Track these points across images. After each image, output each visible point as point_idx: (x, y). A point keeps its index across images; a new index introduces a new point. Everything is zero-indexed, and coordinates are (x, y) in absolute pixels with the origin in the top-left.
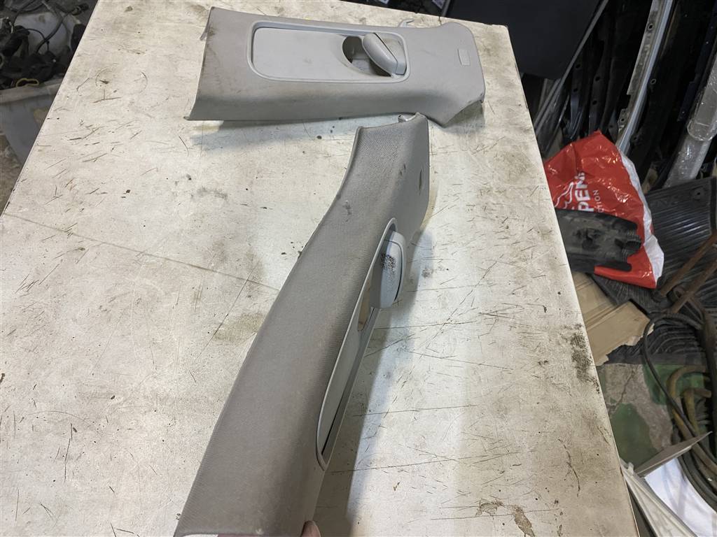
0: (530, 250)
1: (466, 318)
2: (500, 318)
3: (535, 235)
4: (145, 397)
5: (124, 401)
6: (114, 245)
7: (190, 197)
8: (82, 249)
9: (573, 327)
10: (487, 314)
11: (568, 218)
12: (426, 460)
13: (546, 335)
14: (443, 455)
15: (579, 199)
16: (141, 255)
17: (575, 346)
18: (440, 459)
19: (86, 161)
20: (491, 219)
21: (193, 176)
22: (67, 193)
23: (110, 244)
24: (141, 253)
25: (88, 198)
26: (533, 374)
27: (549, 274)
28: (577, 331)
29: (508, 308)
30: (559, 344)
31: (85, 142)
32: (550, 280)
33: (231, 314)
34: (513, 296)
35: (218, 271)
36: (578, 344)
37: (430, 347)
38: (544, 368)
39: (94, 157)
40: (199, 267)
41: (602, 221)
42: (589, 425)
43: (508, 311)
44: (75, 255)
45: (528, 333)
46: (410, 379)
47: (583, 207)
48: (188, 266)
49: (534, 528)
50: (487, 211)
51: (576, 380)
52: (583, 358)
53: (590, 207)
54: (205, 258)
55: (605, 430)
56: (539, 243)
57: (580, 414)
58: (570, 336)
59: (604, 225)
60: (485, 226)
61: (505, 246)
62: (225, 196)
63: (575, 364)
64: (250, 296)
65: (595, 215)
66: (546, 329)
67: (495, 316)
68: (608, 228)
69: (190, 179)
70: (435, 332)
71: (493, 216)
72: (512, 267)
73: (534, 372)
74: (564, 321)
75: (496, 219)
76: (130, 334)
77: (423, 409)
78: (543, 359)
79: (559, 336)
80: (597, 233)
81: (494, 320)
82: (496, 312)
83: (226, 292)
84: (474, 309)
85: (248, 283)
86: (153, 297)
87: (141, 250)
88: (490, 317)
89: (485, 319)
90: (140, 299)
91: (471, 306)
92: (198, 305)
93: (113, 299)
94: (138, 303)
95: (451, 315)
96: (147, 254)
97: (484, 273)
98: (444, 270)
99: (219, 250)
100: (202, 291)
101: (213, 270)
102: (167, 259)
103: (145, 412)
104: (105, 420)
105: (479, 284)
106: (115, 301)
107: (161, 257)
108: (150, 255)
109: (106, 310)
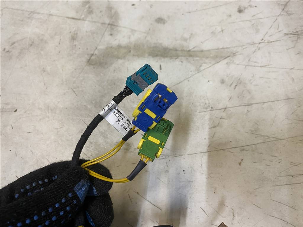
1: (274, 38)
4: (40, 109)
5: (25, 112)
6: (12, 9)
10: (291, 34)
12: (261, 141)
14: (274, 136)
16: (32, 13)
18: (273, 139)
24: (32, 12)
33: (99, 48)
35: (88, 19)
37: (251, 60)
46: (240, 83)
48: (66, 18)
54: (77, 12)
64: (111, 35)
67: (297, 35)
70: (253, 49)
76: (26, 66)
77: (252, 104)
81: (297, 38)
82: (297, 32)
83: (94, 33)
84: (280, 31)
85: (109, 26)
86: (42, 40)
87: (32, 11)
88: (293, 36)
89: (290, 37)
90: (33, 42)
91: (278, 29)
92: (75, 44)
93: (13, 43)
94: (31, 45)
95: (264, 37)
96: (36, 13)
97: (283, 7)
98: (253, 7)
99: (87, 6)
100: (77, 34)
101: (83, 20)
102: (51, 15)
103: (40, 119)
104: (10, 127)
105: (280, 15)
106: (15, 45)
107: (46, 14)
108: (39, 13)
109: (8, 51)
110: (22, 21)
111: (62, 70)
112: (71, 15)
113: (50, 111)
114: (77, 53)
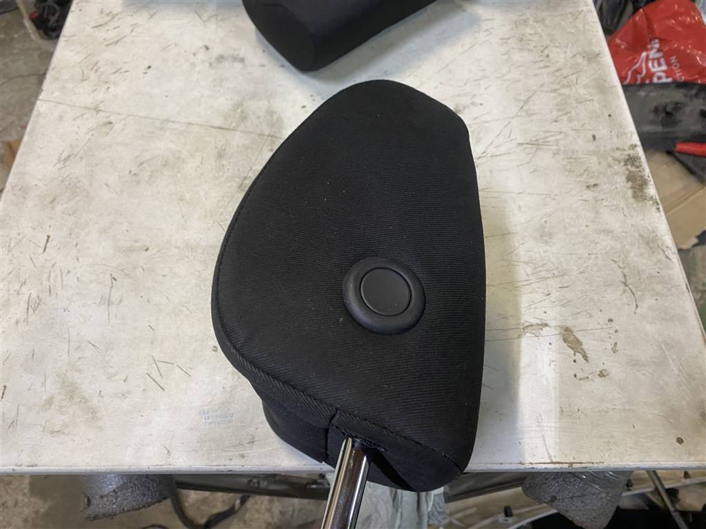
0: (574, 76)
1: (502, 150)
2: (541, 147)
3: (580, 60)
4: (177, 247)
5: (159, 251)
6: (139, 116)
7: (207, 65)
8: (110, 123)
9: (626, 148)
10: (527, 144)
11: (642, 93)
13: (594, 159)
15: (653, 70)
17: (629, 167)
19: (107, 45)
20: (529, 50)
21: (210, 45)
22: (93, 76)
23: (136, 116)
24: (165, 121)
25: (112, 78)
26: (580, 198)
27: (596, 98)
28: (632, 152)
29: (552, 136)
30: (610, 166)
31: (106, 28)
32: (599, 103)
33: (254, 168)
34: (554, 123)
35: (240, 129)
36: (633, 165)
38: (593, 191)
39: (115, 39)
40: (220, 128)
41: (682, 91)
42: (648, 243)
43: (550, 139)
44: (104, 129)
45: (575, 159)
47: (659, 78)
48: (210, 128)
49: (584, 347)
50: (523, 43)
51: (631, 200)
52: (640, 178)
53: (667, 77)
54: (226, 119)
55: (667, 247)
56: (585, 68)
57: (637, 235)
58: (623, 157)
59: (686, 96)
60: (521, 57)
61: (545, 76)
62: (242, 60)
63: (630, 184)
65: (673, 86)
66: (595, 153)
67: (536, 145)
68: (691, 98)
69: (207, 48)
71: (531, 47)
72: (553, 95)
73: (582, 196)
74: (616, 142)
75: (535, 49)
76: (158, 193)
78: (592, 182)
79: (610, 159)
80: (678, 106)
81: (535, 149)
82: (537, 140)
83: (248, 148)
84: (512, 140)
85: (269, 138)
86: (178, 158)
87: (165, 118)
88: (530, 146)
89: (525, 149)
90: (167, 162)
91: (509, 137)
92: (222, 163)
93: (141, 164)
94: (165, 165)
95: (487, 149)
96: (171, 122)
97: (522, 104)
98: (476, 106)
99: (239, 111)
100: (225, 150)
101: (234, 130)
102: (190, 124)
103: (178, 260)
104: (141, 270)
105: (516, 115)
106: (144, 165)
107: (184, 123)
108: (174, 122)
109: (135, 174)
110: (152, 133)
111: (206, 198)
112: (216, 124)
113: (190, 249)
114: (225, 175)
